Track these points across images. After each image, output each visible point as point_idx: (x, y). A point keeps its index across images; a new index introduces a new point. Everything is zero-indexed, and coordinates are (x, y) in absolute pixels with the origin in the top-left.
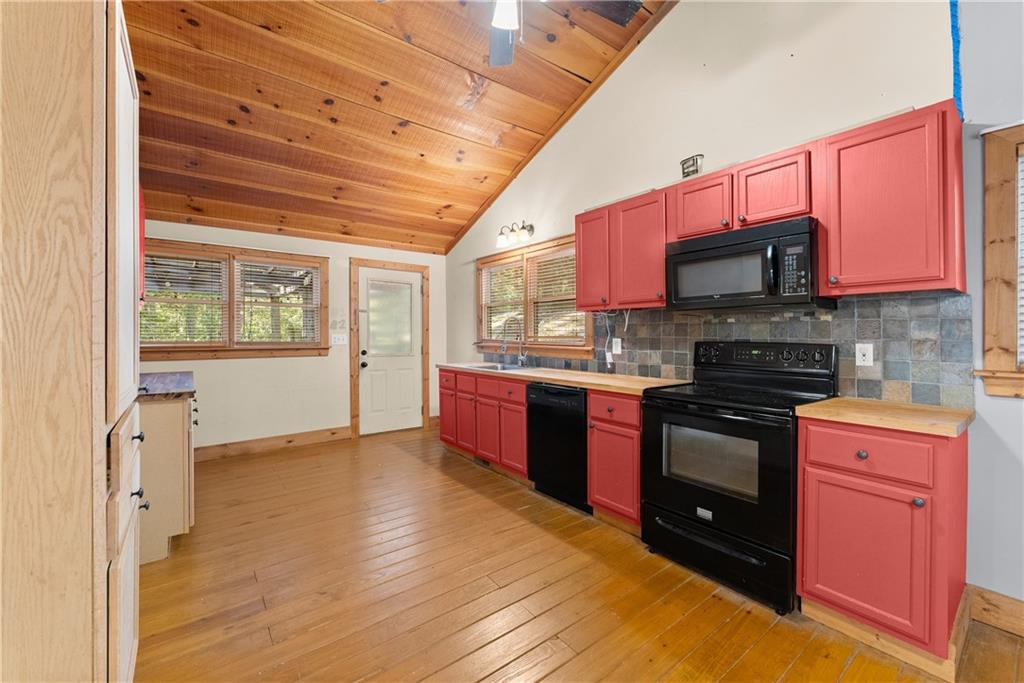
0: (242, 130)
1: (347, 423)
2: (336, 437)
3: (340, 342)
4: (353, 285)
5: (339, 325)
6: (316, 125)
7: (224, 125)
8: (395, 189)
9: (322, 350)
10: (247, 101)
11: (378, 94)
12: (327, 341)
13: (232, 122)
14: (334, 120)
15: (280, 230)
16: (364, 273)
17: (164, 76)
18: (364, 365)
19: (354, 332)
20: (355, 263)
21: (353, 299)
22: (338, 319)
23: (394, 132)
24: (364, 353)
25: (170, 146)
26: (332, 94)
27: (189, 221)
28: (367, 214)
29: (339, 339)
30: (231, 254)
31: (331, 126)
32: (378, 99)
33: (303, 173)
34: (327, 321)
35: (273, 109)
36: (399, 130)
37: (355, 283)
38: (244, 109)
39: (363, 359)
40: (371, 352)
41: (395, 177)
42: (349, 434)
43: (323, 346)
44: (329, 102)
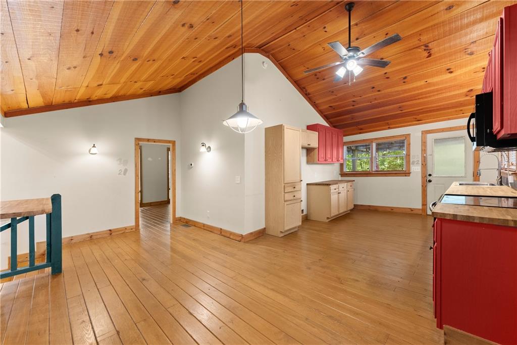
0: (357, 106)
1: (420, 206)
2: (412, 212)
3: (417, 170)
4: (424, 143)
5: (415, 163)
6: (375, 95)
7: (352, 107)
8: (430, 97)
9: (407, 174)
10: (353, 99)
11: (387, 77)
12: (409, 170)
13: (353, 106)
14: (379, 91)
15: (389, 128)
16: (430, 137)
17: (335, 104)
18: (430, 181)
19: (424, 165)
20: (425, 133)
21: (424, 150)
22: (415, 160)
23: (404, 82)
24: (430, 175)
25: (347, 116)
26: (372, 85)
27: (360, 133)
28: (421, 111)
29: (416, 169)
30: (372, 140)
31: (379, 93)
32: (388, 78)
33: (380, 109)
34: (410, 161)
35: (360, 98)
36: (405, 80)
37: (424, 142)
38: (354, 101)
39: (429, 178)
40: (434, 175)
41: (421, 94)
42: (420, 212)
43: (407, 172)
44: (373, 88)
